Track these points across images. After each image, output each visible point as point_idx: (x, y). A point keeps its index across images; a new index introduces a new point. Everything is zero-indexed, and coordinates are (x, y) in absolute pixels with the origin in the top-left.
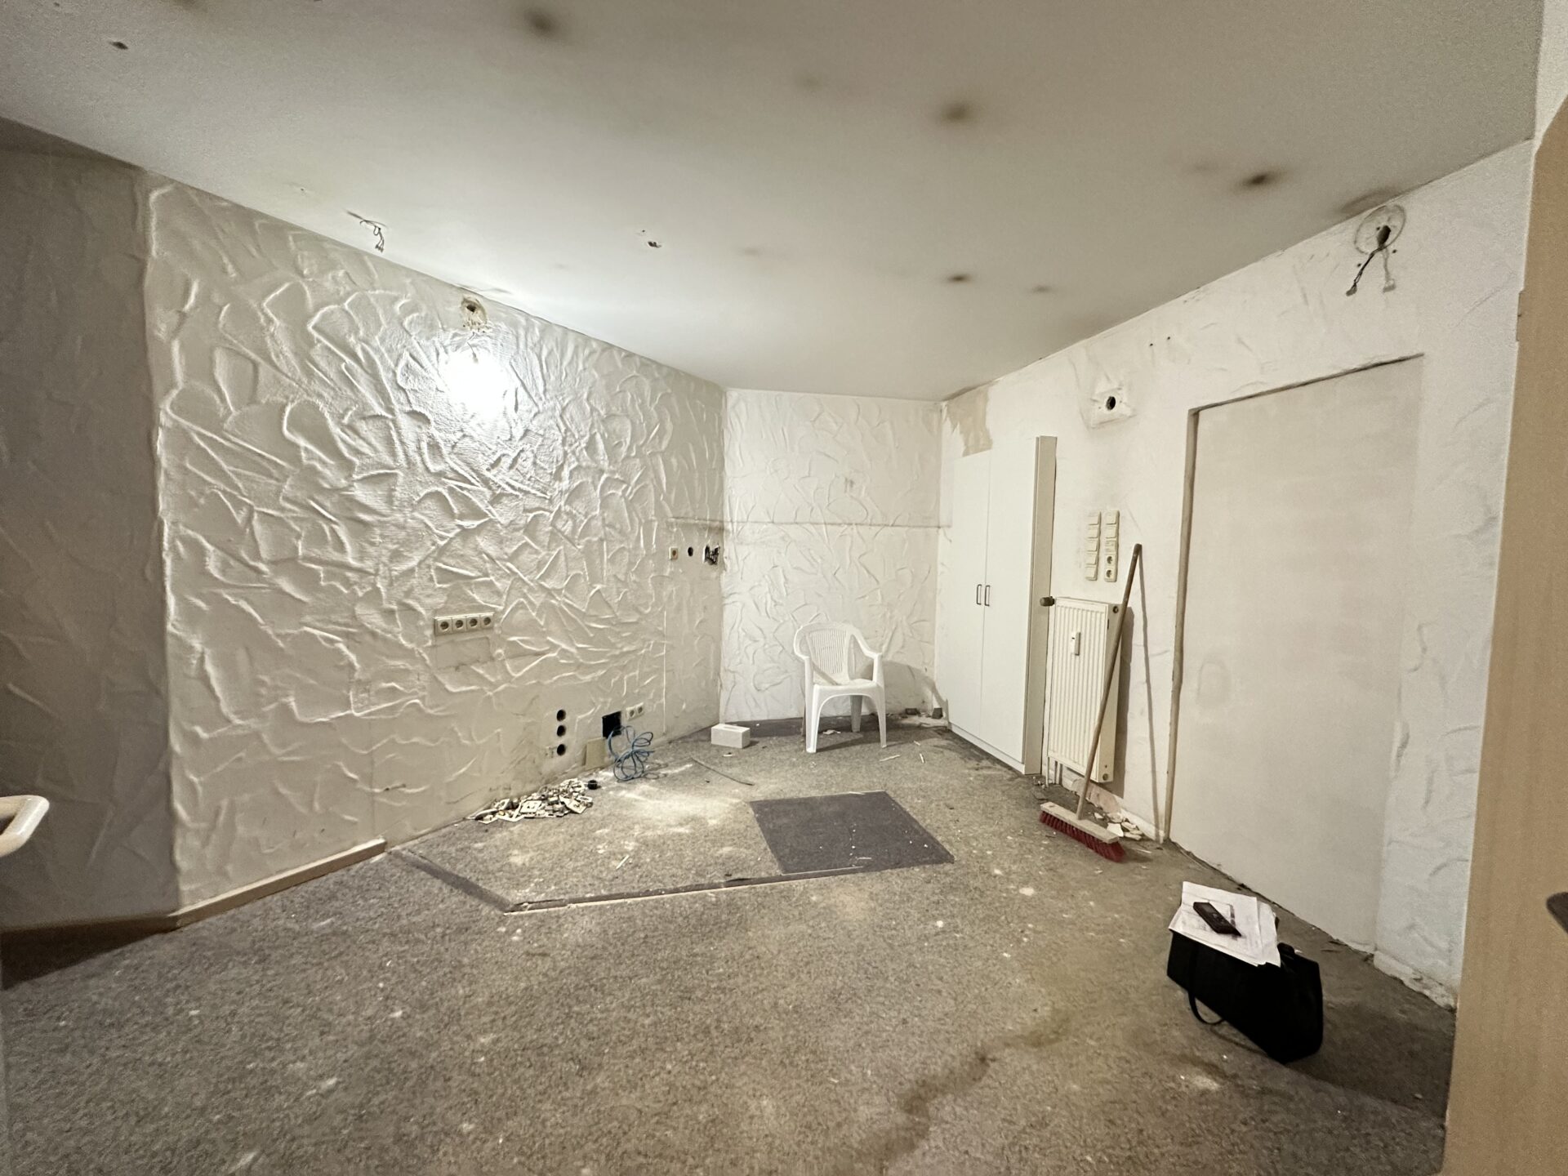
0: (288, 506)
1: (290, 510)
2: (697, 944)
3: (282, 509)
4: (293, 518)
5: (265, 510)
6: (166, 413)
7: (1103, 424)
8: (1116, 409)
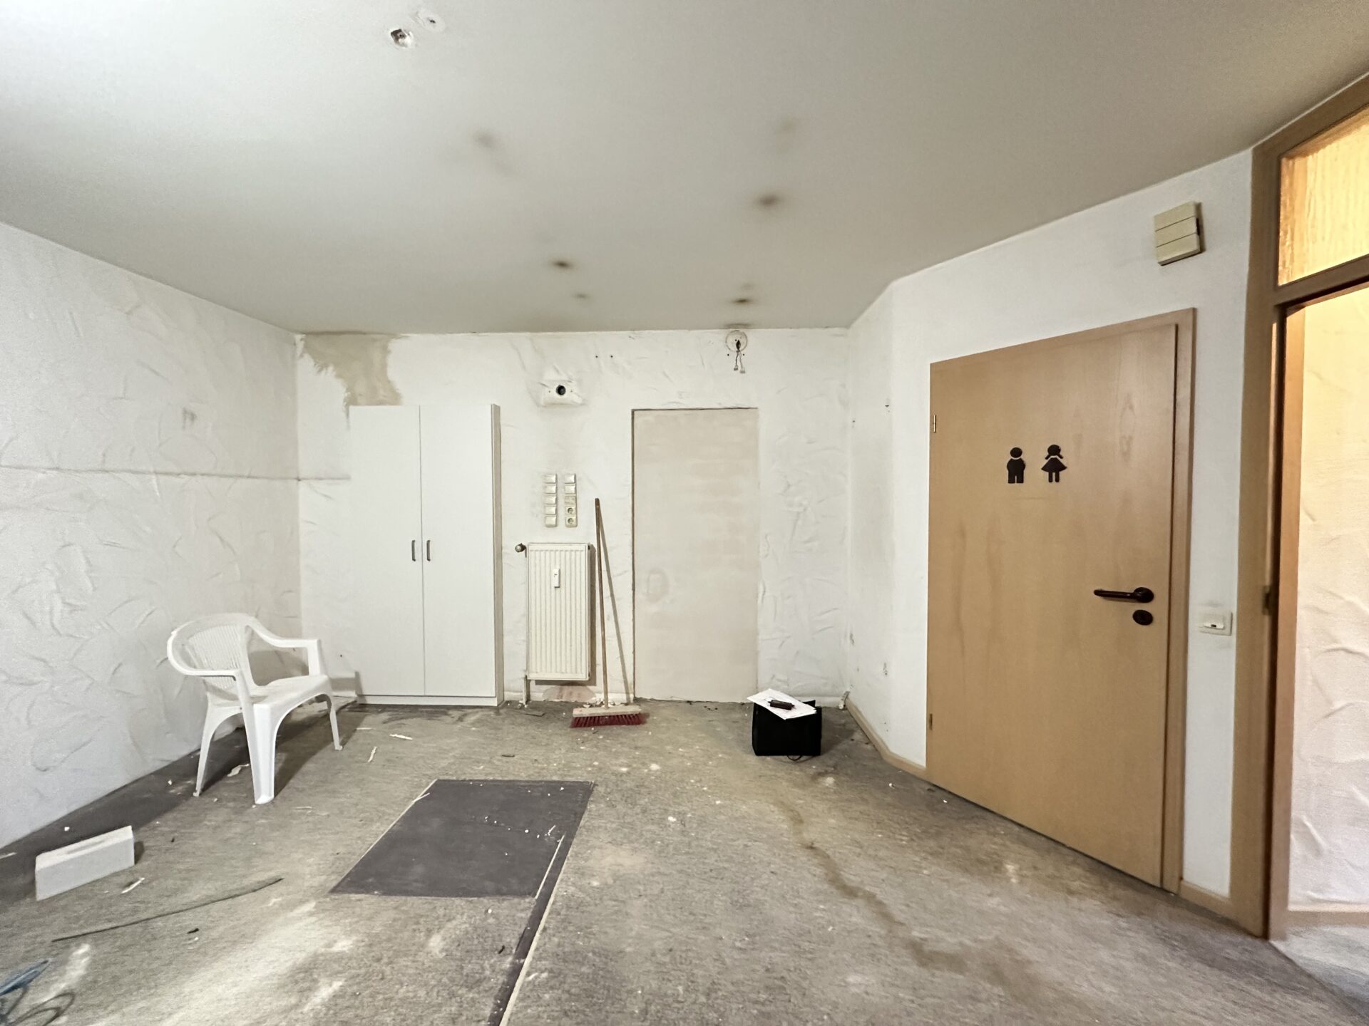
2: (625, 1006)
7: (553, 404)
8: (565, 396)
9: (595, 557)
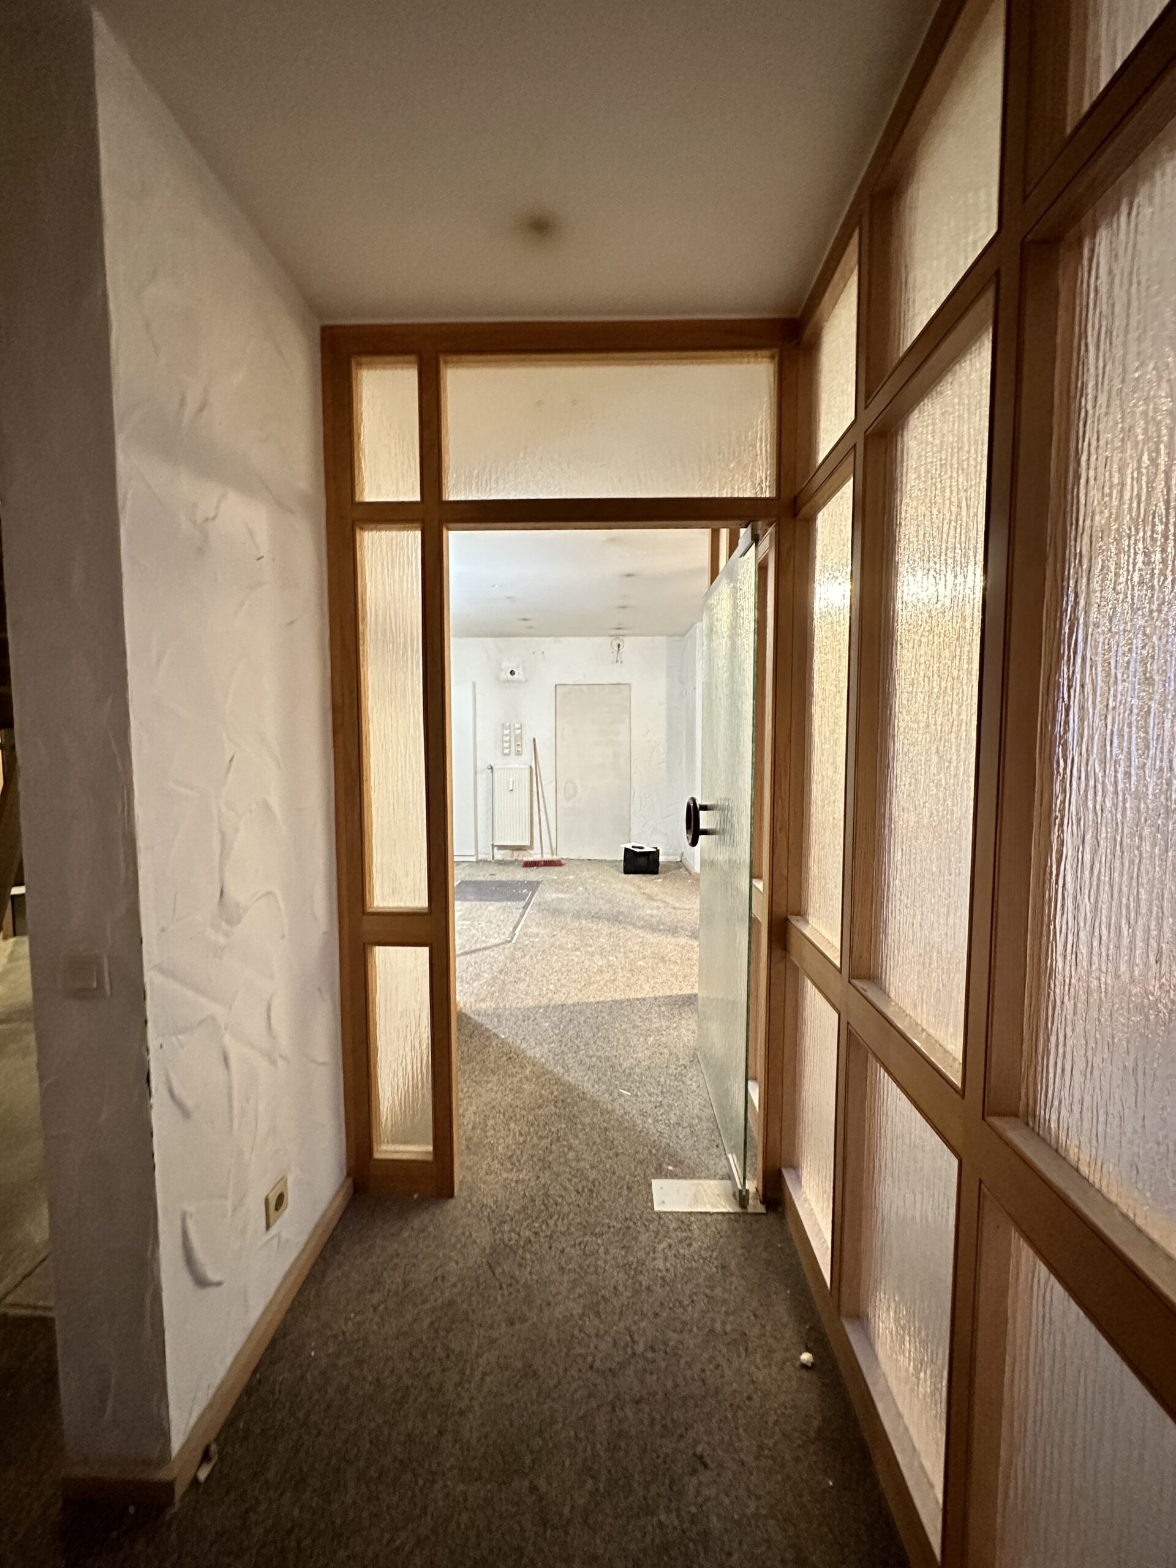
7: (507, 681)
8: (515, 676)
9: (534, 772)
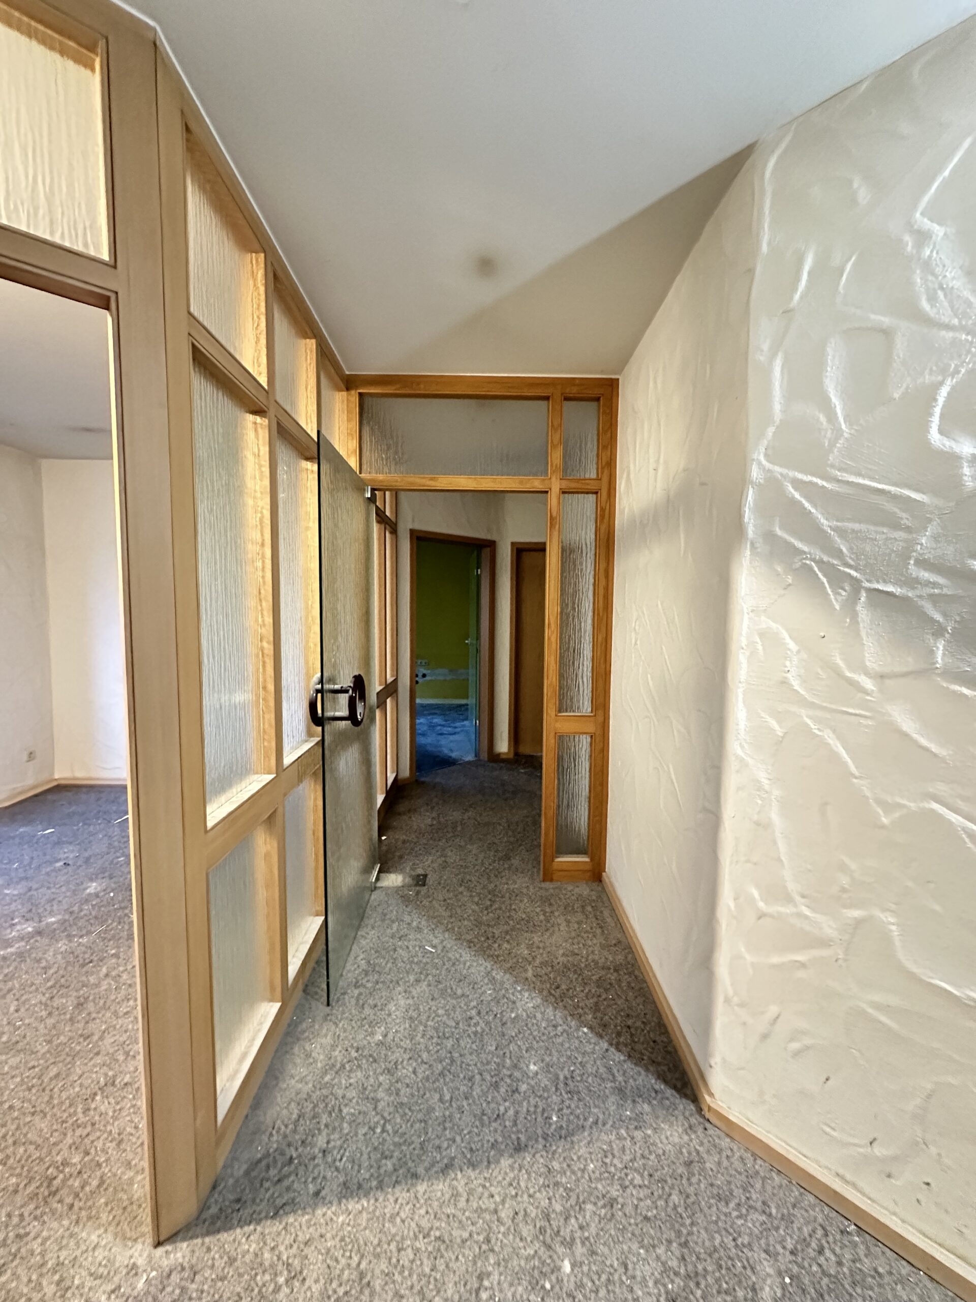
0: (925, 575)
1: (928, 583)
3: (913, 583)
4: (931, 596)
5: (880, 587)
6: (760, 463)
